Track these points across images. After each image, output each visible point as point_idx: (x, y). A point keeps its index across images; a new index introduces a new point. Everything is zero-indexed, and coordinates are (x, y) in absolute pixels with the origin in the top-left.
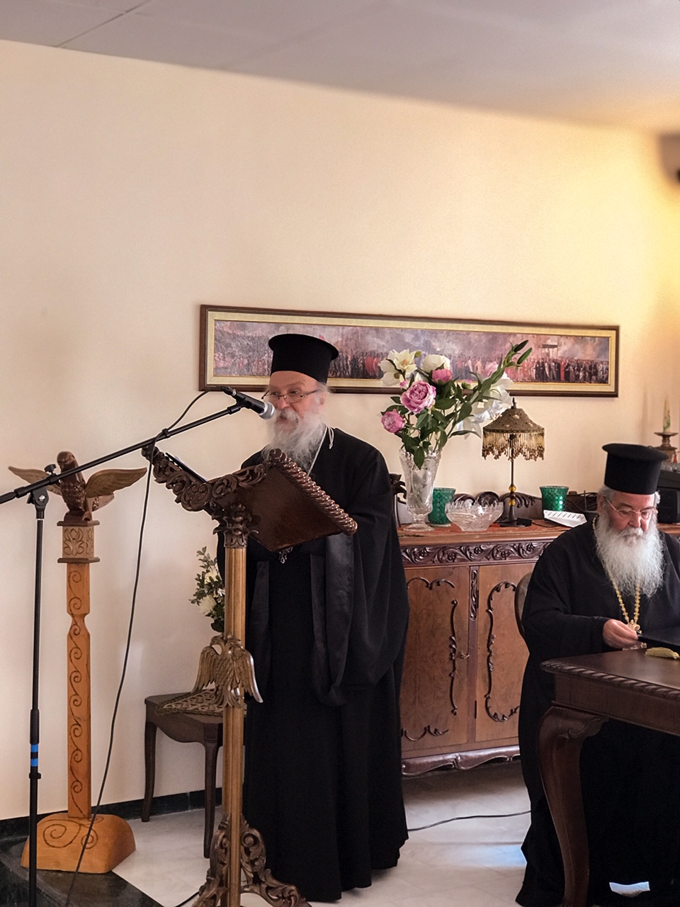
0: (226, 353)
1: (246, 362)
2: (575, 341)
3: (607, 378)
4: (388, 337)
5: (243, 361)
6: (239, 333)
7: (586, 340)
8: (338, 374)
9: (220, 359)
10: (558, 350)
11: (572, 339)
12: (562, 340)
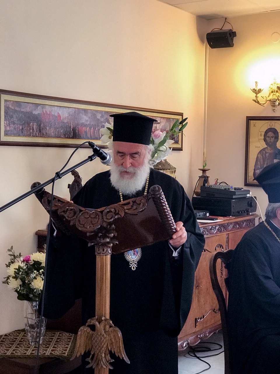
0: (10, 121)
1: (21, 128)
2: (167, 121)
3: (178, 141)
4: (90, 115)
5: (20, 127)
6: (17, 109)
7: (171, 120)
8: (67, 136)
9: (7, 125)
10: (160, 125)
11: (165, 120)
12: (162, 120)
